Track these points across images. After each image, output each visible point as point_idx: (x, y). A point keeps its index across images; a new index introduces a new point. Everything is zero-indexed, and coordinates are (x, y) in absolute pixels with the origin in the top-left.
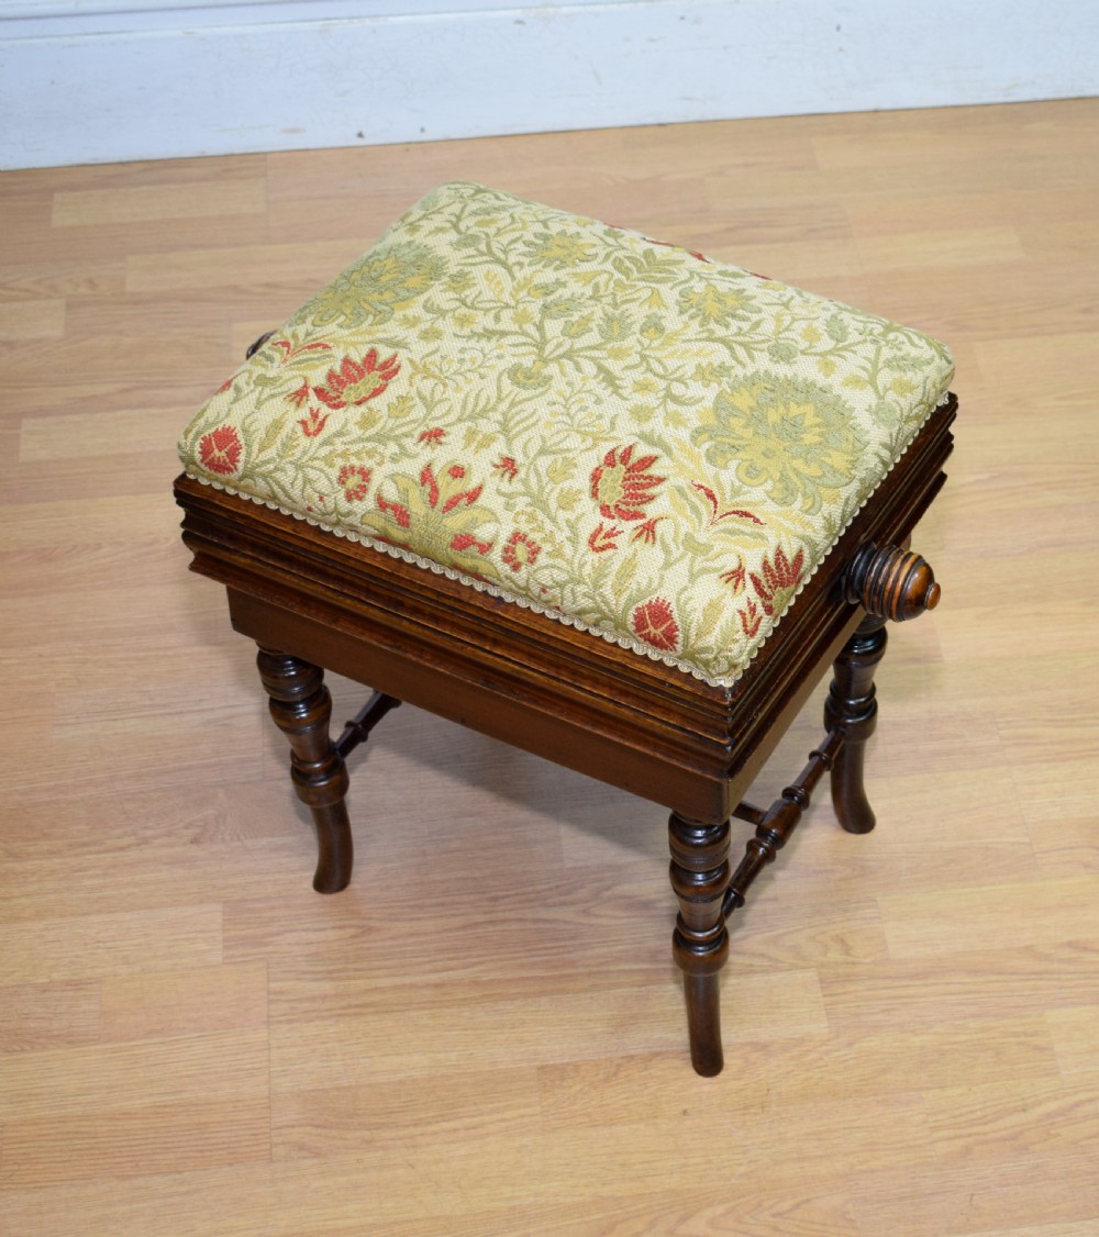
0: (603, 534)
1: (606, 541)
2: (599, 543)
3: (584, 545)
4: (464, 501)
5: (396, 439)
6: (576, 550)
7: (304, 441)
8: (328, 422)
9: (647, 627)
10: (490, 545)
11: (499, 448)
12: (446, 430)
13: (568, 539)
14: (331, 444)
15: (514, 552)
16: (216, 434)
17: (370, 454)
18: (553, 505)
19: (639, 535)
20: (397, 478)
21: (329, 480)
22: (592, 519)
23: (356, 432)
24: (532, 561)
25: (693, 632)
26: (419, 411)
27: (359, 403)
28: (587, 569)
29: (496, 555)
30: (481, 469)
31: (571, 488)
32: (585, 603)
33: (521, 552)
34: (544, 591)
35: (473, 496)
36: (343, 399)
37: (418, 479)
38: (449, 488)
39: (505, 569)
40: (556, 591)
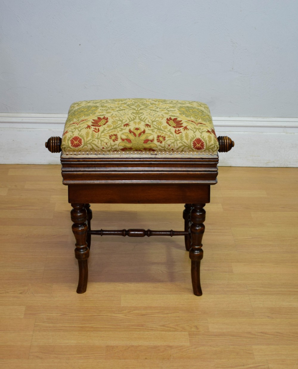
0: (177, 131)
1: (179, 132)
2: (177, 132)
3: (174, 134)
4: (142, 133)
5: (118, 127)
6: (173, 135)
7: (97, 134)
8: (100, 129)
9: (196, 145)
10: (153, 140)
11: (143, 123)
12: (129, 123)
13: (171, 133)
14: (104, 132)
15: (159, 139)
16: (73, 138)
17: (115, 131)
18: (163, 129)
19: (185, 129)
20: (124, 134)
21: (107, 139)
22: (173, 130)
23: (108, 129)
24: (164, 140)
25: (208, 142)
26: (119, 122)
27: (104, 124)
28: (178, 138)
29: (155, 141)
30: (142, 127)
31: (164, 126)
32: (180, 145)
33: (161, 139)
34: (169, 146)
35: (144, 132)
36: (99, 125)
37: (129, 132)
38: (137, 133)
39: (159, 144)
40: (173, 145)
